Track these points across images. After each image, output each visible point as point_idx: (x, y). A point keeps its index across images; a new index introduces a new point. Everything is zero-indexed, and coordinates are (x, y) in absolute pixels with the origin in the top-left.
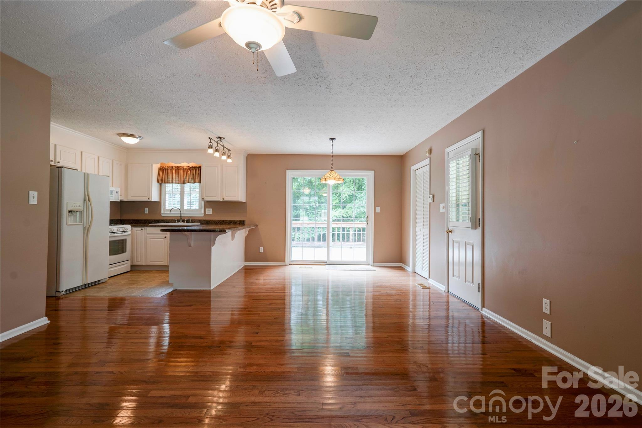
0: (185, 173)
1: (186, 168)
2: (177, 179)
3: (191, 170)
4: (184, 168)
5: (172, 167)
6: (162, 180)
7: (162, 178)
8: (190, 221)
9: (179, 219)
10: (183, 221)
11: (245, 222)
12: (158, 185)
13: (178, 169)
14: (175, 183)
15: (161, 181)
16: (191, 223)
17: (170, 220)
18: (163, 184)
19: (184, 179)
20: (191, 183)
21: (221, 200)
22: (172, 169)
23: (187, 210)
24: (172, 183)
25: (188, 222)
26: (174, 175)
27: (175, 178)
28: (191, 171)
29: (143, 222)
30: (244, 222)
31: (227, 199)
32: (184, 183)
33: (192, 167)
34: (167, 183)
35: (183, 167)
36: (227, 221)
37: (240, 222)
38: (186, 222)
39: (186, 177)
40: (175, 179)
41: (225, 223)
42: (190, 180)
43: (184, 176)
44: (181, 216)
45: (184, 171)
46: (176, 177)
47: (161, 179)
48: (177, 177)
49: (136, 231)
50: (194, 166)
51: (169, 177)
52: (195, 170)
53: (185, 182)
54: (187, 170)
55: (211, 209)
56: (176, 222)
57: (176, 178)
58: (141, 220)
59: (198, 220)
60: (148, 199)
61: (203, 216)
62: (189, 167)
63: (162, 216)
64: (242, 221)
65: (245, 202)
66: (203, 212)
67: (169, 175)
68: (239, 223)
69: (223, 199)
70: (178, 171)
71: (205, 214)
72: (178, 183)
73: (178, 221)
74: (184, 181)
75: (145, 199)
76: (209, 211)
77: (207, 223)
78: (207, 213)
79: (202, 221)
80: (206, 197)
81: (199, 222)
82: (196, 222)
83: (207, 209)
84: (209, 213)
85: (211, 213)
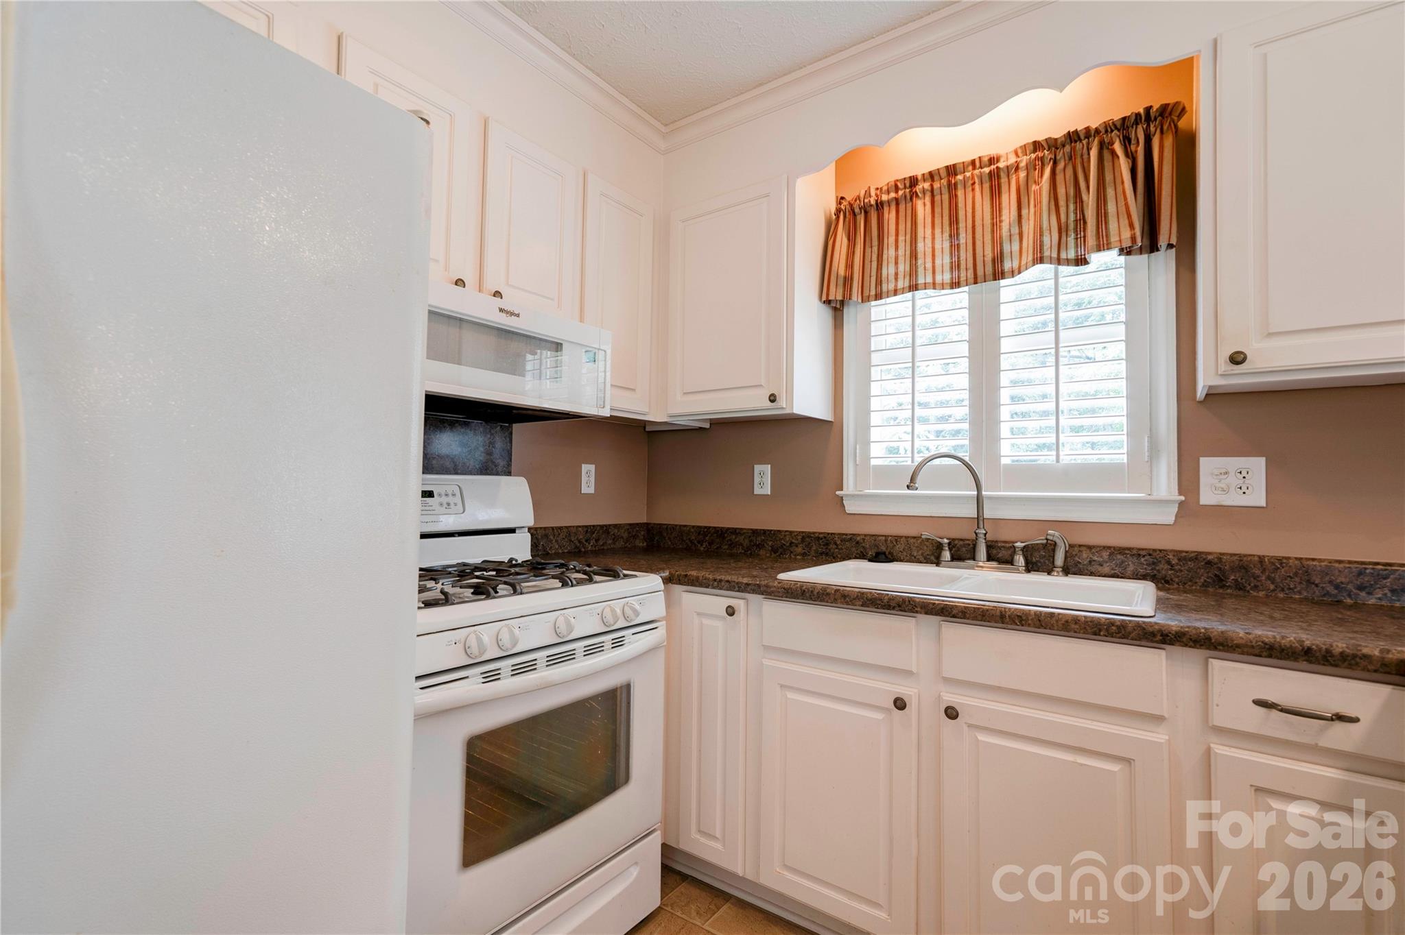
0: (1008, 201)
1: (1014, 158)
2: (944, 260)
3: (1055, 163)
4: (1001, 165)
5: (913, 181)
6: (848, 281)
7: (850, 265)
8: (1058, 561)
9: (965, 533)
10: (1000, 555)
12: (826, 314)
13: (952, 188)
14: (934, 286)
15: (840, 290)
17: (897, 538)
18: (849, 313)
19: (997, 242)
20: (1059, 262)
22: (914, 195)
23: (1026, 473)
24: (914, 287)
25: (1039, 566)
26: (924, 231)
27: (929, 251)
28: (1053, 173)
29: (746, 543)
32: (998, 274)
33: (1073, 137)
34: (878, 296)
35: (992, 160)
38: (1020, 560)
39: (1015, 230)
40: (933, 256)
42: (1050, 240)
43: (995, 224)
44: (979, 519)
45: (995, 192)
46: (938, 246)
47: (842, 272)
48: (943, 243)
49: (699, 614)
50: (1080, 127)
51: (892, 252)
52: (1093, 155)
53: (1007, 265)
54: (1022, 174)
55: (1255, 465)
56: (946, 555)
57: (938, 253)
58: (735, 531)
59: (1122, 551)
60: (773, 398)
61: (1167, 516)
62: (1036, 146)
63: (849, 510)
66: (1165, 484)
67: (892, 239)
70: (953, 197)
71: (1189, 507)
72: (955, 284)
73: (962, 552)
74: (998, 259)
75: (751, 403)
76: (1234, 480)
78: (1208, 497)
79: (1166, 567)
80: (1270, 335)
81: (1131, 568)
82: (1106, 569)
83: (1208, 465)
84: (1235, 499)
85: (1257, 497)
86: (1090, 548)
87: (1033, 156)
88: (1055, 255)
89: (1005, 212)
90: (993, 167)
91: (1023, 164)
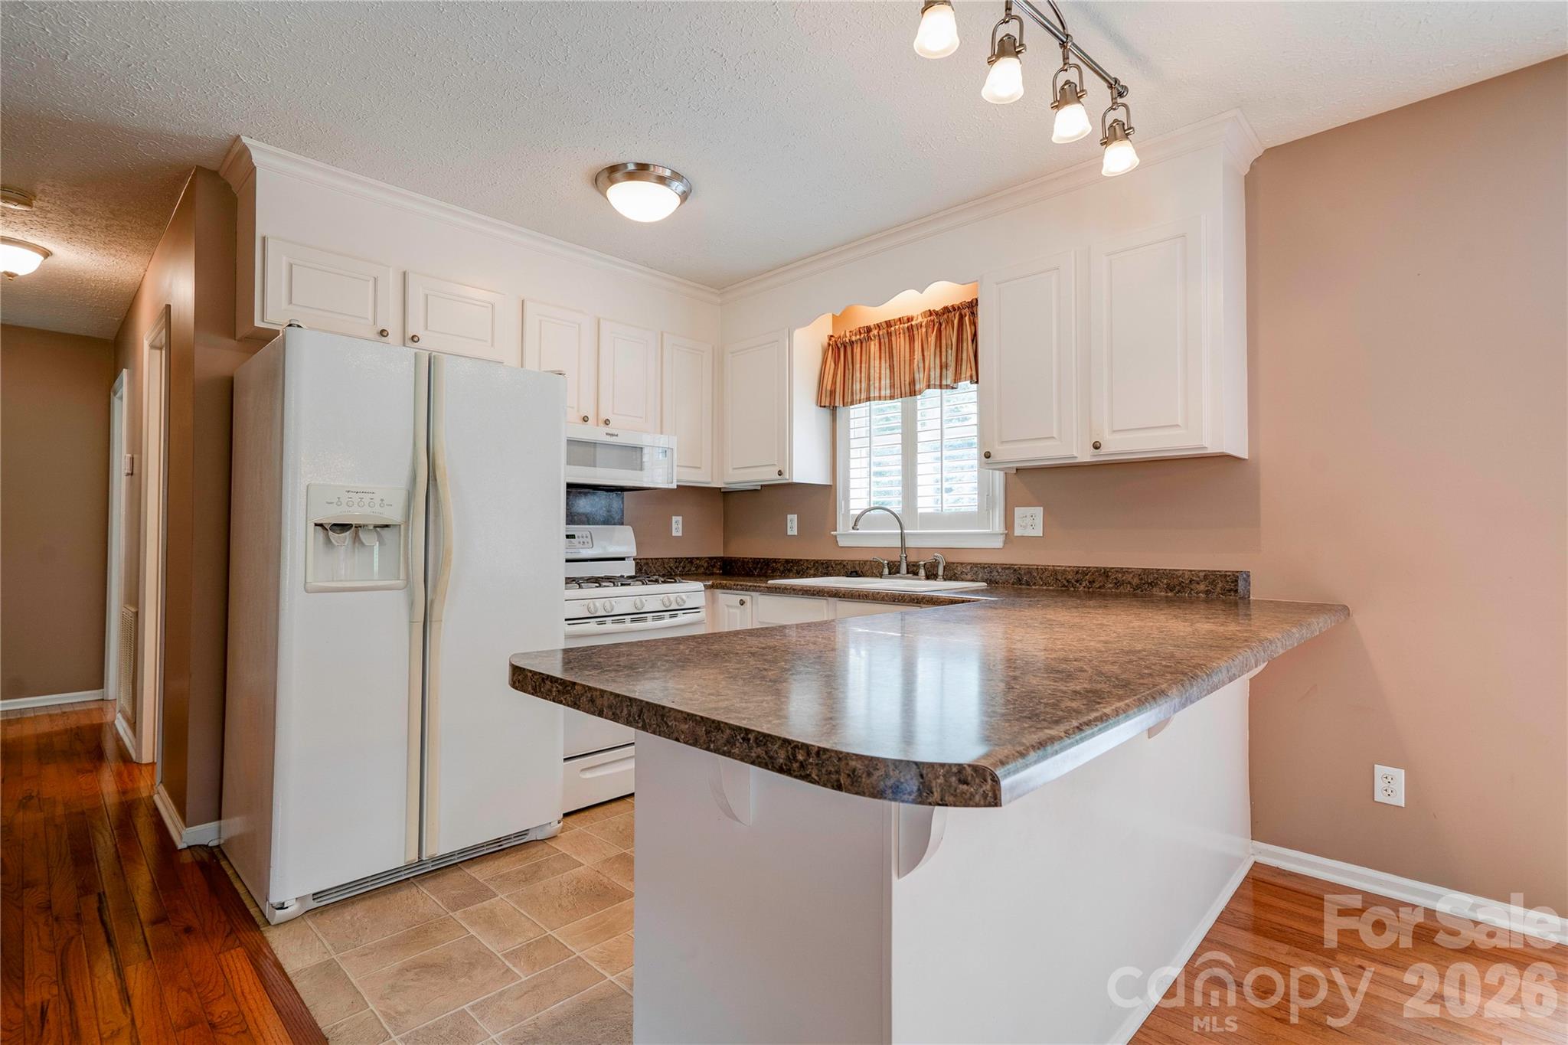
0: (918, 345)
1: (920, 319)
2: (886, 382)
3: (940, 324)
4: (913, 323)
5: (869, 330)
6: (833, 393)
7: (834, 383)
8: (941, 572)
9: (895, 558)
10: (913, 571)
11: (1247, 581)
12: (825, 414)
13: (889, 334)
14: (880, 398)
15: (828, 399)
16: (947, 578)
17: (865, 562)
18: (841, 412)
19: (912, 373)
20: (941, 387)
21: (1085, 456)
22: (869, 338)
23: (930, 519)
24: (868, 399)
25: (931, 575)
26: (875, 363)
27: (877, 375)
28: (939, 330)
29: (782, 568)
30: (1241, 583)
31: (1120, 445)
32: (913, 393)
33: (946, 310)
34: (852, 403)
35: (910, 319)
36: (1129, 577)
37: (1213, 583)
38: (922, 572)
39: (921, 365)
40: (880, 378)
41: (1118, 584)
42: (935, 374)
43: (911, 361)
44: (903, 548)
45: (912, 340)
46: (883, 372)
47: (829, 388)
48: (886, 372)
50: (949, 304)
51: (858, 374)
52: (956, 322)
53: (917, 387)
54: (924, 330)
55: (1039, 511)
56: (886, 571)
57: (883, 376)
58: (775, 561)
59: (976, 565)
60: (780, 473)
61: (998, 543)
62: (931, 313)
63: (841, 544)
64: (1224, 576)
65: (1244, 455)
66: (997, 524)
67: (858, 366)
68: (1202, 587)
69: (1096, 446)
70: (890, 341)
71: (1009, 536)
72: (892, 397)
73: (894, 570)
74: (913, 383)
75: (769, 476)
76: (1029, 521)
77: (1019, 581)
78: (1018, 532)
79: (997, 574)
80: (1003, 442)
81: (980, 575)
82: (969, 577)
83: (1019, 511)
84: (1030, 532)
85: (1038, 532)
86: (962, 564)
87: (929, 318)
88: (938, 383)
89: (916, 353)
90: (909, 324)
91: (924, 324)
